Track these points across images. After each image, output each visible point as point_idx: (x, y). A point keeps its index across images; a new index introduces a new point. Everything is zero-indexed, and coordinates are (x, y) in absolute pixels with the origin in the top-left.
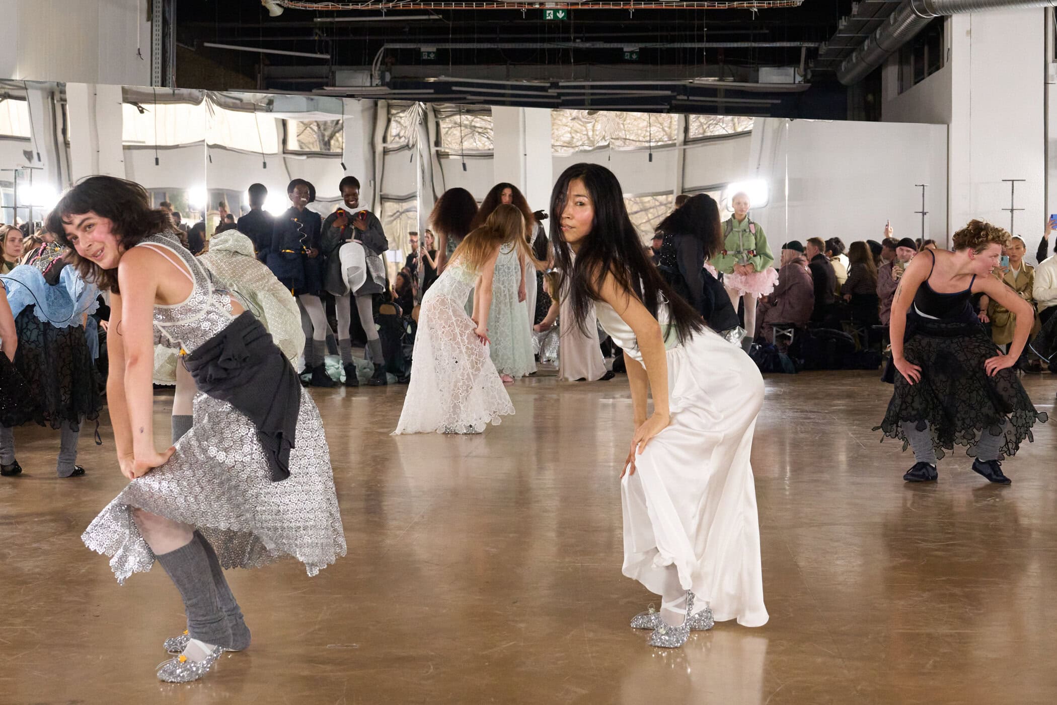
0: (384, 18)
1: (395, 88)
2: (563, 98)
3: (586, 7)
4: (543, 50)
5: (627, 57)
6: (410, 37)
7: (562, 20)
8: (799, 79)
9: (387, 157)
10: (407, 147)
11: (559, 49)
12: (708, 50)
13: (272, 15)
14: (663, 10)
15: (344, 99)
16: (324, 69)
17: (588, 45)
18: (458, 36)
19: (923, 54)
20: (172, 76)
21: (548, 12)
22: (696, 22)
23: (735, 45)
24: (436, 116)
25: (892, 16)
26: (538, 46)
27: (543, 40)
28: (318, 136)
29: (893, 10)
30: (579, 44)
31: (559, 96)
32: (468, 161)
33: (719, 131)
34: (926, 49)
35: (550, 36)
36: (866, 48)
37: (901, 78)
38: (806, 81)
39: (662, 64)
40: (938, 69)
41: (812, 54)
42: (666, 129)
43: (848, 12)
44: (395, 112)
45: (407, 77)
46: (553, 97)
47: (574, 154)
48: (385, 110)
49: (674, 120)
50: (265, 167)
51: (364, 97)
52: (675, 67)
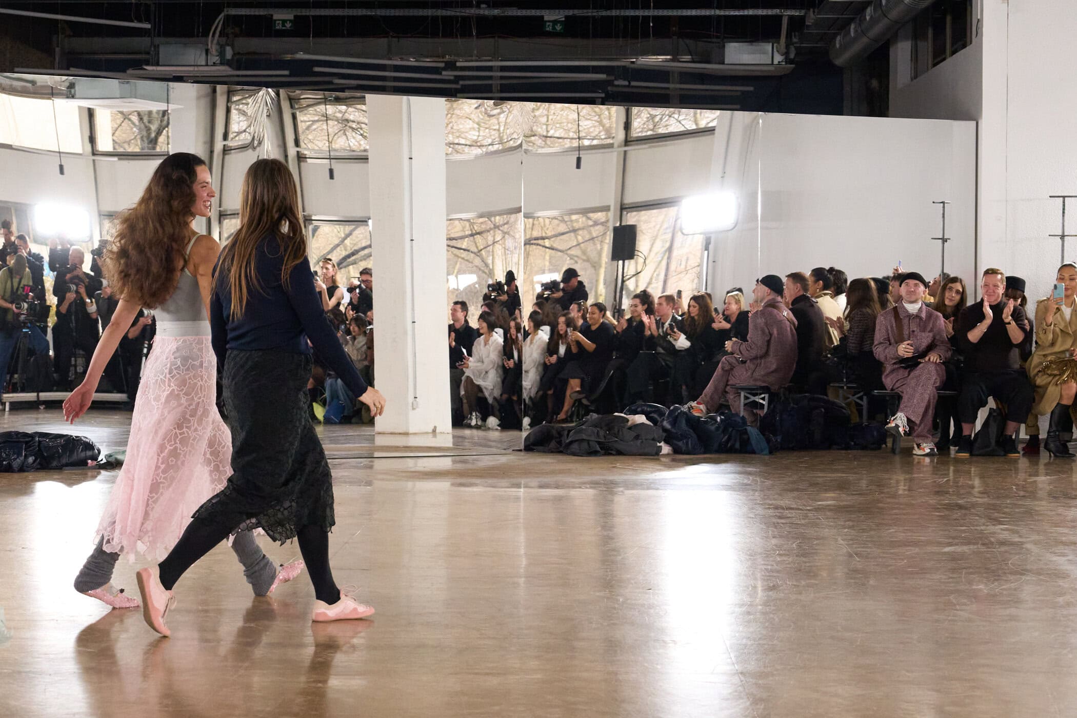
1: (238, 69)
2: (461, 82)
4: (435, 19)
5: (549, 28)
8: (778, 58)
9: (227, 157)
10: (251, 146)
11: (457, 17)
12: (655, 18)
15: (171, 84)
16: (144, 42)
17: (496, 12)
19: (945, 28)
23: (694, 12)
24: (292, 107)
26: (429, 12)
27: (436, 5)
28: (140, 131)
30: (485, 11)
31: (458, 79)
32: (337, 166)
33: (674, 127)
34: (949, 19)
36: (868, 18)
37: (915, 58)
38: (788, 61)
39: (595, 36)
40: (964, 46)
42: (604, 123)
44: (235, 99)
45: (255, 53)
46: (449, 82)
47: (477, 157)
48: (225, 97)
49: (613, 114)
50: (62, 172)
51: (197, 80)
52: (613, 42)
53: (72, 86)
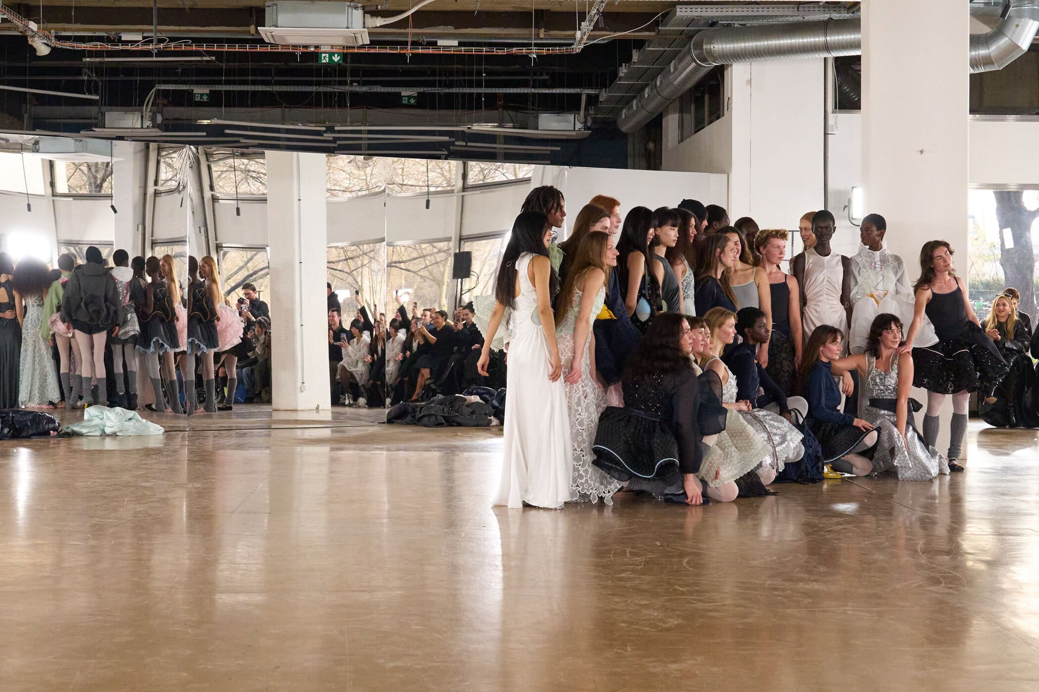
0: (154, 59)
1: (167, 130)
2: (338, 142)
3: (362, 51)
4: (318, 94)
5: (405, 101)
6: (183, 78)
7: (338, 64)
8: (579, 126)
9: (157, 199)
10: (177, 190)
11: (335, 93)
12: (487, 95)
13: (38, 54)
14: (440, 55)
15: (114, 141)
16: (94, 110)
17: (364, 89)
18: (232, 78)
19: (703, 103)
21: (323, 55)
22: (475, 67)
23: (515, 91)
24: (208, 160)
25: (672, 64)
26: (314, 89)
27: (318, 84)
28: (89, 177)
29: (673, 58)
30: (357, 88)
31: (335, 140)
32: (243, 206)
33: (499, 178)
34: (707, 97)
35: (326, 79)
36: (646, 96)
37: (681, 126)
38: (587, 128)
39: (440, 108)
40: (718, 118)
41: (592, 100)
42: (446, 174)
43: (628, 59)
44: (164, 153)
45: (179, 119)
46: (328, 141)
47: (350, 200)
48: (156, 152)
49: (453, 166)
50: (29, 210)
51: (134, 139)
52: (454, 112)
53: (37, 143)
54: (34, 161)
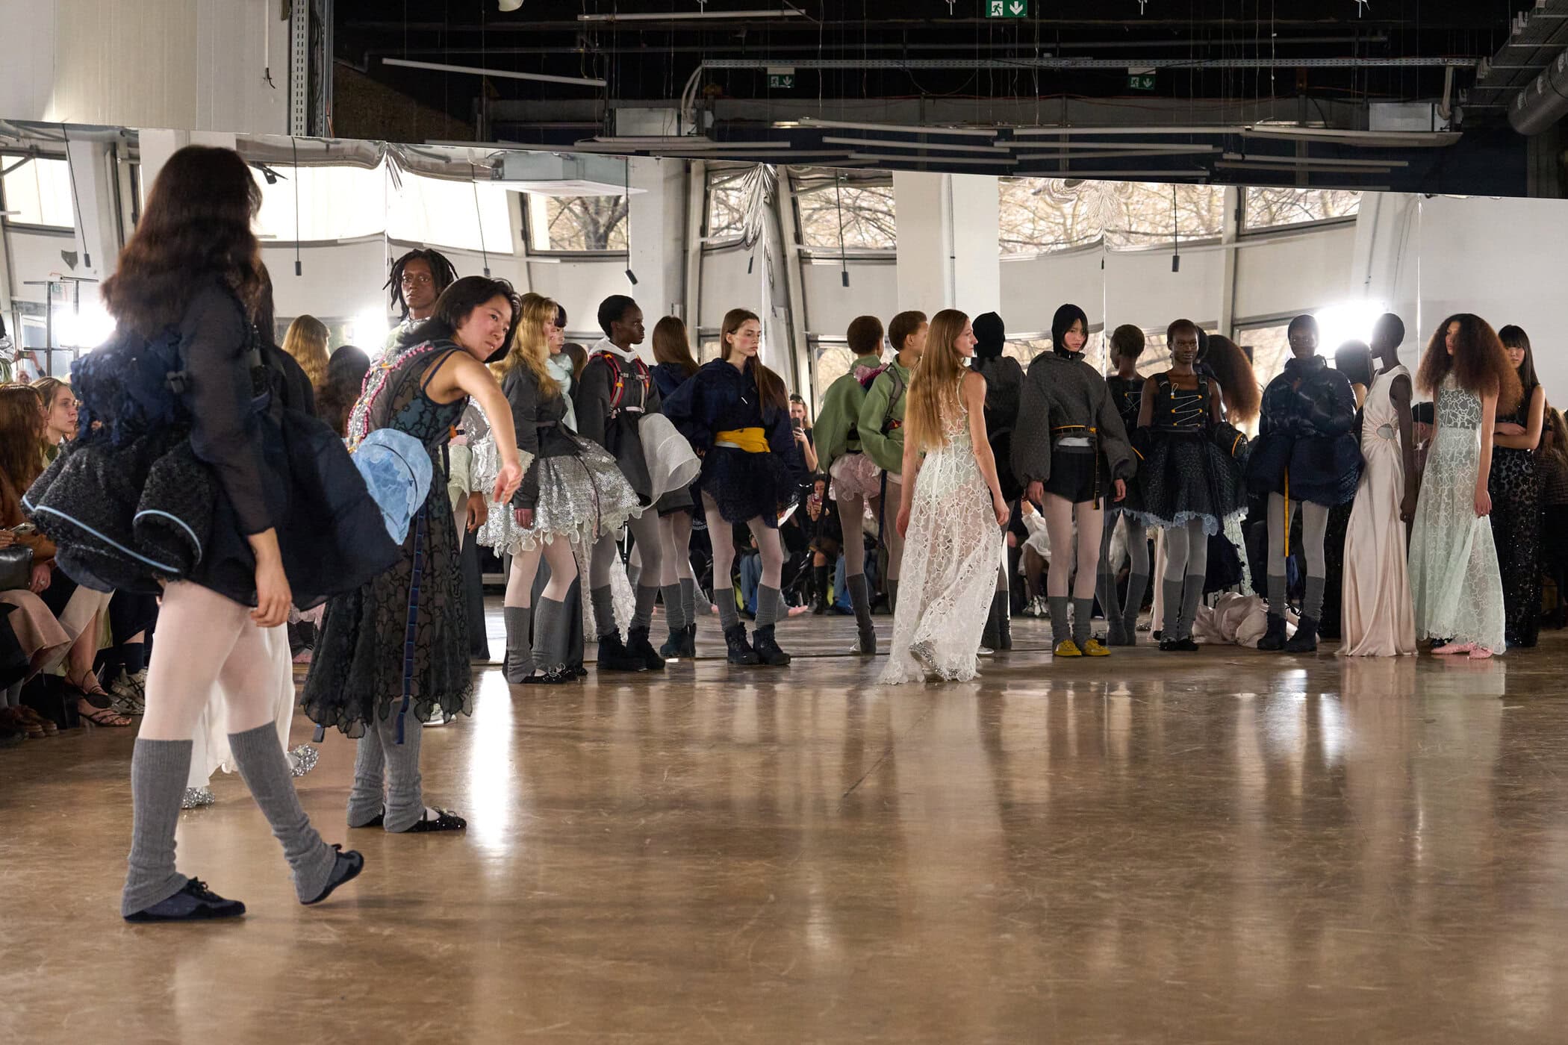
0: (702, 15)
1: (720, 139)
2: (1019, 157)
4: (984, 72)
5: (1135, 84)
6: (749, 48)
7: (1019, 19)
8: (1440, 123)
9: (706, 259)
10: (743, 243)
11: (1013, 70)
12: (1278, 71)
13: (504, 8)
15: (631, 157)
16: (596, 106)
17: (1064, 63)
18: (834, 47)
20: (325, 116)
21: (994, 3)
22: (1257, 22)
23: (1328, 63)
24: (792, 189)
26: (976, 64)
27: (984, 55)
28: (584, 225)
30: (1050, 62)
31: (1015, 152)
32: (853, 270)
33: (1297, 216)
35: (998, 46)
36: (1560, 68)
38: (1454, 127)
39: (1197, 96)
41: (1465, 78)
42: (1204, 213)
44: (716, 181)
45: (742, 120)
46: (1003, 156)
48: (702, 178)
49: (1218, 196)
51: (666, 154)
52: (1221, 102)
53: (499, 163)
54: (494, 195)
